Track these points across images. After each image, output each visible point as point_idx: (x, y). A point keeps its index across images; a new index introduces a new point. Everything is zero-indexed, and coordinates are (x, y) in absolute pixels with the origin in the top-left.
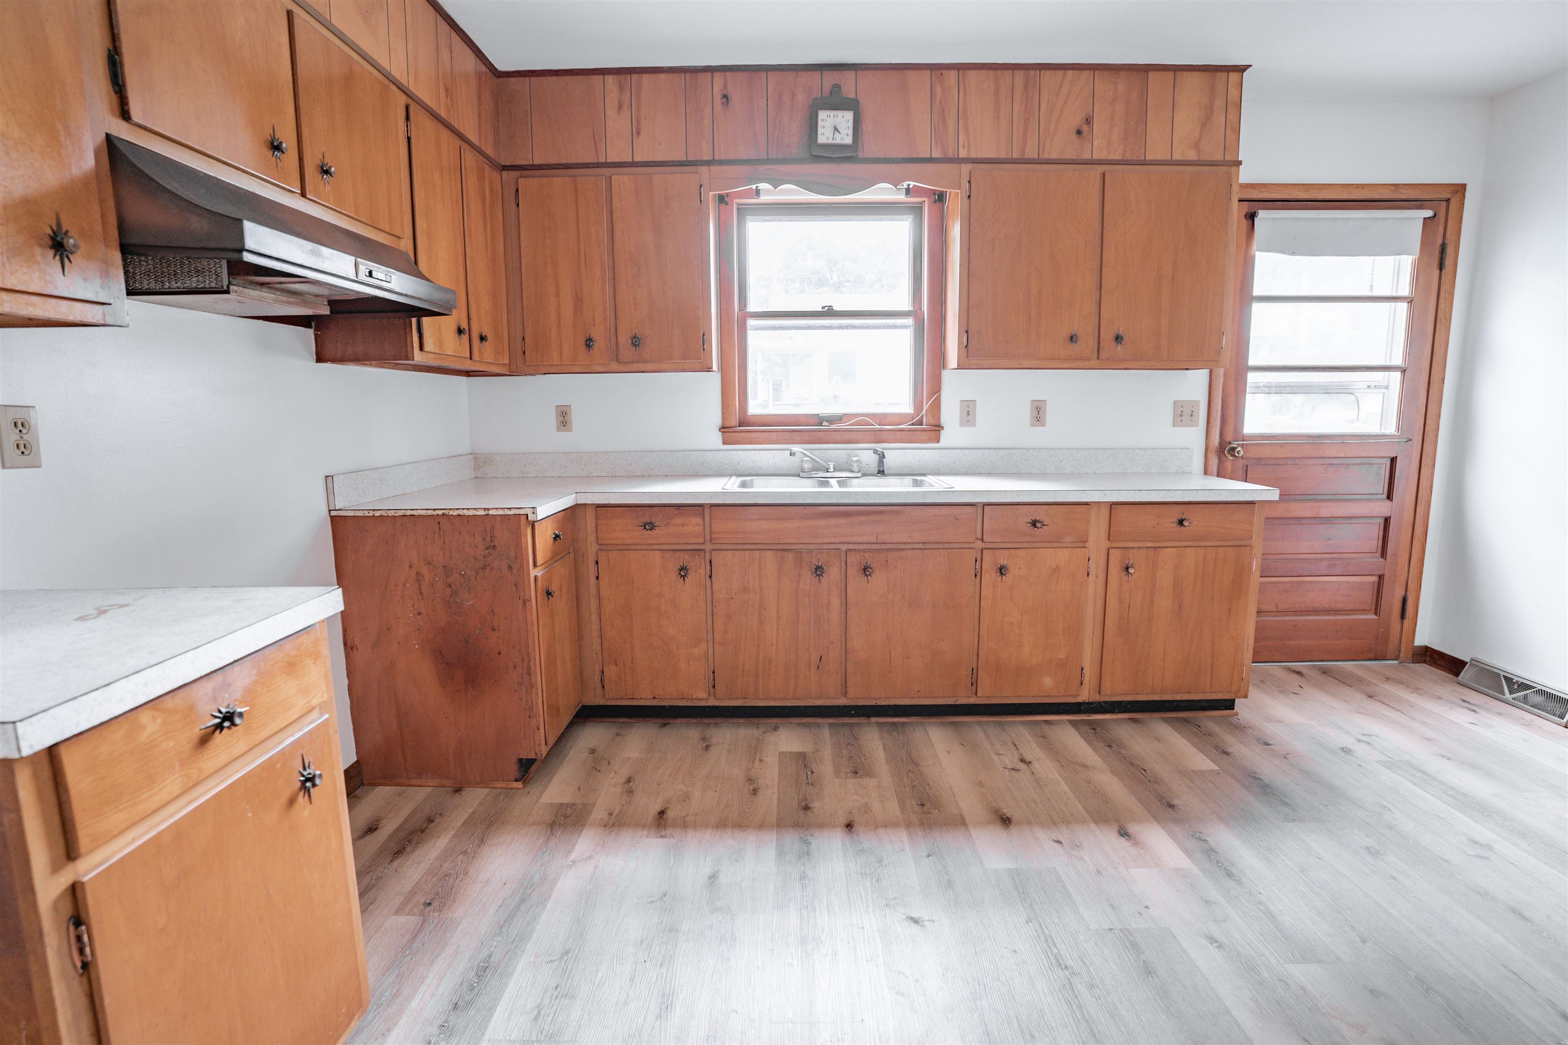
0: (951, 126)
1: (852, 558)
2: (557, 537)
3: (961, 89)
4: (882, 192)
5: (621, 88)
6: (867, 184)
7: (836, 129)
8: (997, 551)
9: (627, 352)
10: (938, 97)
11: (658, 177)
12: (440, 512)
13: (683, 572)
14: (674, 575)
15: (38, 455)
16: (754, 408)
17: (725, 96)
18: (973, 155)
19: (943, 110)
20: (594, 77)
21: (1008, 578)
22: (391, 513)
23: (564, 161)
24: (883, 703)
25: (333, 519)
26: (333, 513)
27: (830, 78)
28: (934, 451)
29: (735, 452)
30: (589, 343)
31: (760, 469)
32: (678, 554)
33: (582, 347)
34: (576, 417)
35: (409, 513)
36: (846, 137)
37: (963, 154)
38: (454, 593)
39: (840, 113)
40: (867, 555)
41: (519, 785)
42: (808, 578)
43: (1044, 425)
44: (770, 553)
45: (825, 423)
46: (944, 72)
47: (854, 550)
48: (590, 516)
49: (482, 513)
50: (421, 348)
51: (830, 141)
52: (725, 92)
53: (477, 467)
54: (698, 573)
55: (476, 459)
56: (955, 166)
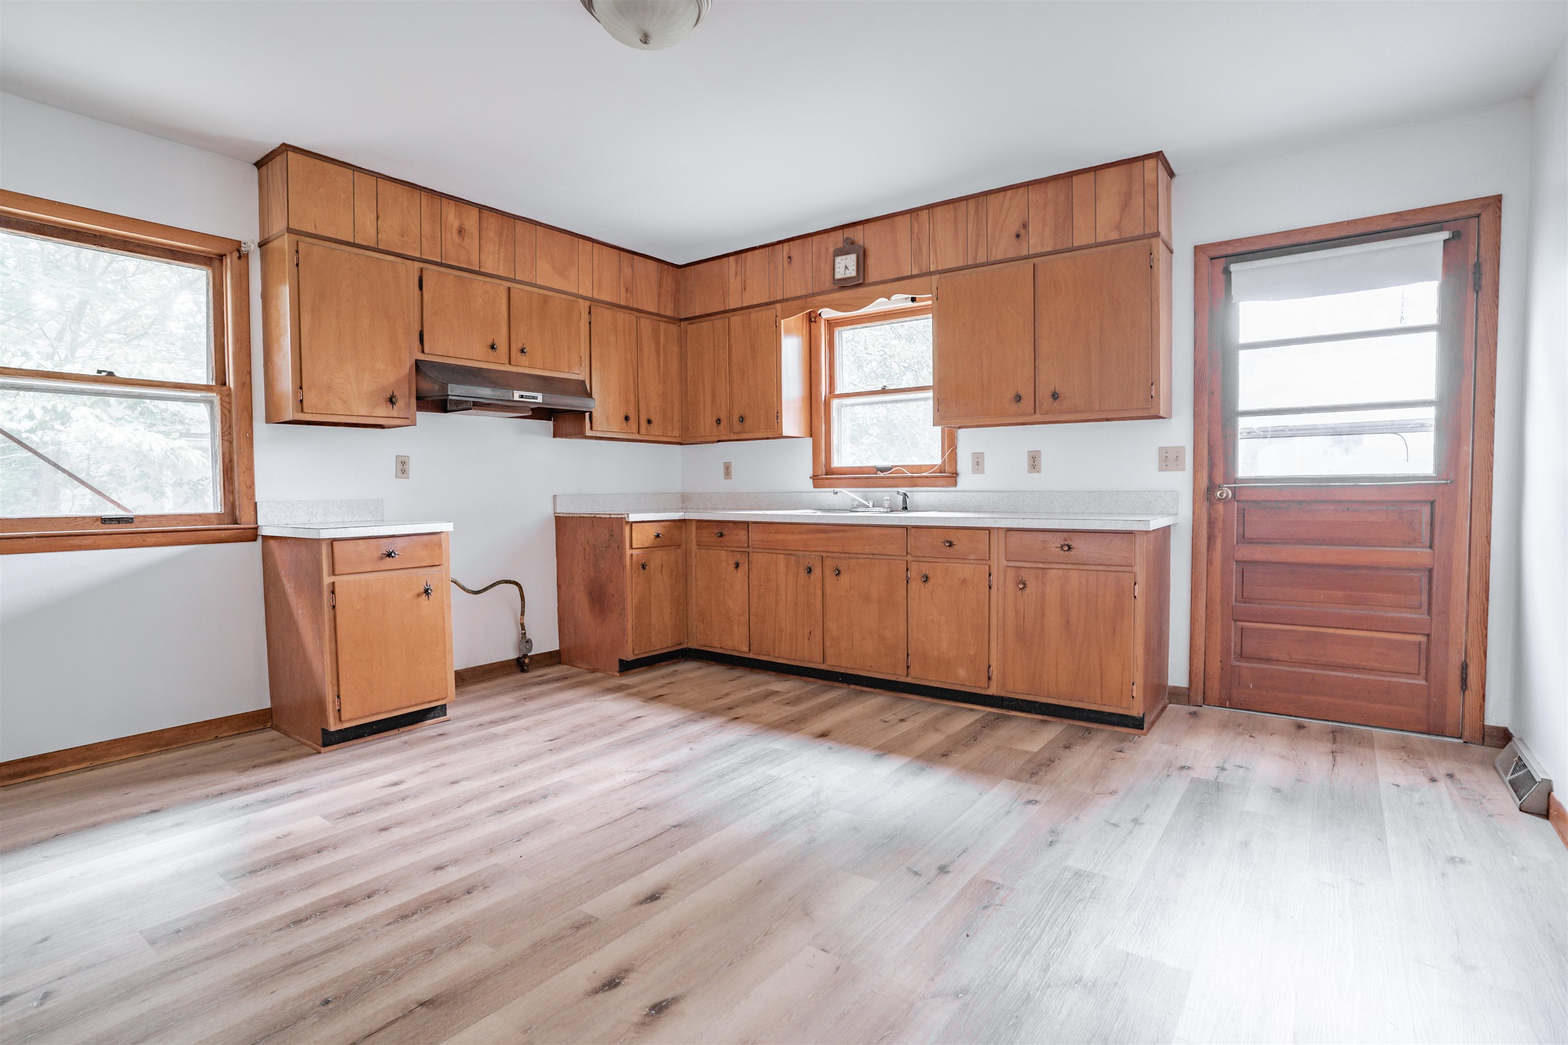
0: (925, 250)
1: (828, 563)
2: (658, 536)
3: (931, 222)
4: (900, 301)
5: (737, 263)
6: (871, 300)
7: (846, 267)
8: (920, 563)
9: (737, 427)
10: (916, 231)
11: (754, 314)
12: (593, 516)
13: (737, 566)
14: (732, 567)
15: (408, 474)
16: (836, 463)
17: (790, 257)
18: (940, 268)
19: (919, 239)
20: (724, 259)
21: (930, 585)
22: (576, 515)
23: (709, 312)
24: (850, 672)
25: (556, 517)
26: (556, 515)
27: (848, 233)
28: (950, 493)
29: (819, 494)
30: (719, 421)
31: (835, 505)
32: (734, 554)
33: (715, 424)
34: (734, 470)
35: (582, 515)
36: (852, 272)
37: (933, 268)
38: (597, 560)
39: (849, 256)
40: (837, 560)
41: (618, 674)
42: (803, 573)
43: (1039, 472)
44: (782, 556)
45: (879, 472)
46: (919, 213)
47: (830, 557)
48: (694, 526)
49: (608, 516)
50: (591, 429)
51: (843, 276)
52: (789, 255)
53: (683, 502)
54: (744, 567)
55: (683, 496)
56: (927, 278)
